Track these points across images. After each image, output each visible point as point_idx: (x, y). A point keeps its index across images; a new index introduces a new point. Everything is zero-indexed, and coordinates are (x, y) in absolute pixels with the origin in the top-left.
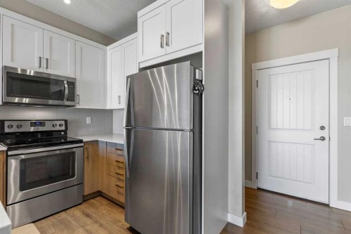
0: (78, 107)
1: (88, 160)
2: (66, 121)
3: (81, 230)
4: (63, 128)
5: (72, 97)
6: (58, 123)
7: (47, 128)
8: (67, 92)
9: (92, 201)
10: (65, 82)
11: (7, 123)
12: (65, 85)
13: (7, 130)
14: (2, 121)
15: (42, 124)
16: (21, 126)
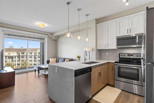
5: (141, 43)
6: (139, 55)
7: (134, 57)
10: (137, 36)
11: (121, 55)
12: (137, 38)
13: (121, 57)
14: (120, 54)
15: (132, 55)
16: (124, 56)
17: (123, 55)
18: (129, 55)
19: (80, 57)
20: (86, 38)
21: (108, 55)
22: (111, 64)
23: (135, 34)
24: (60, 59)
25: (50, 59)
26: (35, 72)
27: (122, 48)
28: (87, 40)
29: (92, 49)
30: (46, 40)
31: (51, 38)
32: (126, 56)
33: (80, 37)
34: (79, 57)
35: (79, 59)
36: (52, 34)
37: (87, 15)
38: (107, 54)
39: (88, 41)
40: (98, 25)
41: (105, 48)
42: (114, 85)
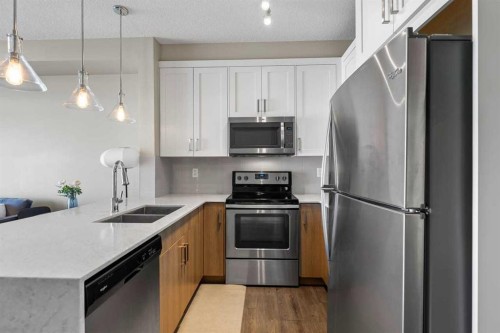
0: (299, 154)
1: (306, 229)
2: (290, 173)
3: (277, 322)
4: (287, 182)
5: (290, 142)
6: (282, 175)
7: (271, 181)
8: (282, 136)
9: (311, 289)
10: (282, 124)
11: (237, 175)
12: (282, 128)
13: (237, 182)
14: (234, 173)
15: (265, 176)
16: (246, 178)
17: (243, 175)
18: (258, 176)
19: (79, 192)
20: (116, 107)
21: (197, 176)
22: (215, 208)
23: (268, 118)
27: (243, 155)
28: (121, 114)
29: (138, 155)
32: (252, 181)
33: (90, 100)
34: (72, 192)
35: (73, 198)
37: (121, 10)
38: (195, 173)
39: (127, 121)
40: (163, 64)
41: (191, 155)
42: (225, 276)
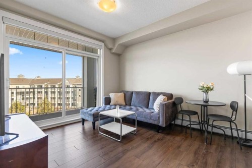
24: (133, 95)
25: (112, 95)
26: (83, 124)
30: (101, 52)
31: (110, 49)
36: (114, 40)
